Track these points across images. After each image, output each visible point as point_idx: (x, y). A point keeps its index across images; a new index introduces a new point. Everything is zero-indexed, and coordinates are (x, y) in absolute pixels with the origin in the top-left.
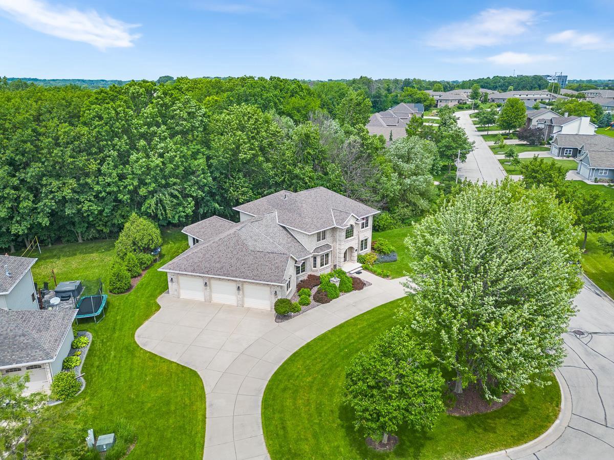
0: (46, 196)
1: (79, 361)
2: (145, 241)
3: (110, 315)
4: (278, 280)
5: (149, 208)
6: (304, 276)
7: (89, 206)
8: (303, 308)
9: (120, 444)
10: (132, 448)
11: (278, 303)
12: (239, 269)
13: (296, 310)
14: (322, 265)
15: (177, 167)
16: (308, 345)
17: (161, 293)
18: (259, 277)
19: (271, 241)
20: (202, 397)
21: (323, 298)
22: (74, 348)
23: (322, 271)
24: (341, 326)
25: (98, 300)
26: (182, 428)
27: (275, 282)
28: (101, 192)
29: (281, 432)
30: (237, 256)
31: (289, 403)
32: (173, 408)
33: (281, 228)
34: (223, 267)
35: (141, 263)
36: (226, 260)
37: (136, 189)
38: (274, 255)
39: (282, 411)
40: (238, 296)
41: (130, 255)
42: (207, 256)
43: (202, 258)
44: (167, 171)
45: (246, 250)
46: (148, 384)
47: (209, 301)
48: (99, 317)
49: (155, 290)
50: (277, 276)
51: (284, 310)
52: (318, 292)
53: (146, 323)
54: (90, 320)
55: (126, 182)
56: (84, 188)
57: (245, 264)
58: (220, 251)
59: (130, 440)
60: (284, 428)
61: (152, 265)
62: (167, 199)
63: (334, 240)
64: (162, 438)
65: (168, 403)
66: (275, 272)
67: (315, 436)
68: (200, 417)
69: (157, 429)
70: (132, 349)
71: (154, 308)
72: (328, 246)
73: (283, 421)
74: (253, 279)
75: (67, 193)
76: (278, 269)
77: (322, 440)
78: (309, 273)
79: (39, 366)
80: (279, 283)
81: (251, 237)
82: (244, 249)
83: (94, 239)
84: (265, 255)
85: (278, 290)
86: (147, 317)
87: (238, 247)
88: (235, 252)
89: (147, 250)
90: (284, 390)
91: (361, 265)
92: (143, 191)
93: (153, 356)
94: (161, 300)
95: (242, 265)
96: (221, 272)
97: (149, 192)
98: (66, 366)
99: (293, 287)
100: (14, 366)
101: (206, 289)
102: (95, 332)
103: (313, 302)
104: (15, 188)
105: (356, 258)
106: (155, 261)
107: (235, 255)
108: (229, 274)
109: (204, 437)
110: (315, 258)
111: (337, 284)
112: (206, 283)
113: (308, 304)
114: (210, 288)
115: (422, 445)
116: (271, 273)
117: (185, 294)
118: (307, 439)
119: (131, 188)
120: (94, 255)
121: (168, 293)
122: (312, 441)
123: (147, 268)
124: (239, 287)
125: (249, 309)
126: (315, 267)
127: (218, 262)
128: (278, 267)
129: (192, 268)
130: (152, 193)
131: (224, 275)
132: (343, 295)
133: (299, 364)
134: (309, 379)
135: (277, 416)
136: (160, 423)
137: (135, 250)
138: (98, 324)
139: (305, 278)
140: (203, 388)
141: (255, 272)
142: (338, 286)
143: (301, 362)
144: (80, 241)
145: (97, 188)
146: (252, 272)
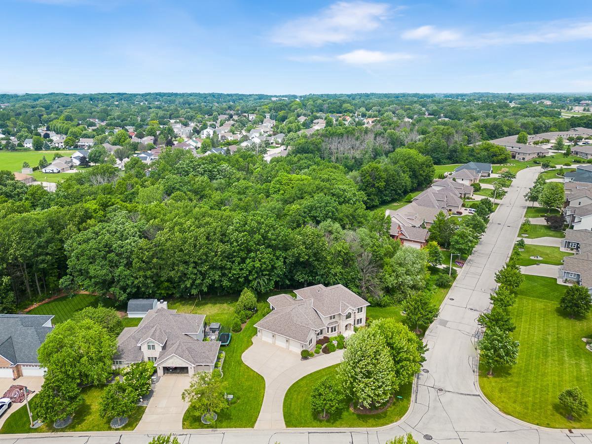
0: (208, 279)
1: (220, 364)
2: (249, 305)
3: (232, 343)
5: (254, 285)
6: (321, 337)
7: (226, 283)
8: (316, 355)
9: (235, 399)
10: (239, 401)
11: (303, 352)
12: (288, 332)
13: (312, 355)
14: (332, 332)
15: (268, 266)
16: (311, 374)
17: (254, 335)
18: (296, 338)
19: (306, 317)
20: (264, 388)
21: (326, 351)
22: (219, 358)
23: (331, 335)
24: (329, 367)
25: (228, 336)
26: (256, 398)
27: (302, 341)
28: (231, 277)
29: (289, 406)
31: (295, 397)
32: (253, 390)
33: (314, 310)
35: (247, 316)
36: (283, 326)
37: (247, 276)
38: (304, 327)
39: (291, 399)
40: (287, 345)
41: (242, 312)
42: (275, 322)
43: (273, 323)
44: (262, 268)
45: (293, 322)
46: (245, 379)
47: (274, 343)
48: (227, 345)
49: (252, 333)
50: (304, 339)
51: (306, 355)
52: (325, 347)
53: (246, 351)
54: (224, 346)
55: (243, 272)
56: (224, 275)
57: (291, 330)
59: (238, 398)
60: (290, 405)
61: (252, 316)
62: (261, 282)
63: (340, 320)
64: (248, 400)
65: (252, 388)
67: (301, 410)
68: (262, 395)
69: (247, 397)
70: (240, 363)
71: (250, 344)
72: (336, 322)
73: (291, 402)
74: (293, 338)
75: (217, 278)
76: (305, 335)
77: (302, 412)
78: (325, 336)
79: (208, 365)
80: (304, 342)
81: (296, 315)
83: (225, 295)
84: (300, 327)
85: (304, 345)
86: (247, 348)
89: (250, 309)
90: (295, 391)
92: (251, 278)
93: (248, 367)
94: (254, 339)
96: (280, 332)
97: (253, 278)
98: (216, 367)
99: (314, 342)
100: (201, 364)
101: (273, 339)
102: (226, 352)
103: (321, 353)
104: (196, 274)
105: (352, 329)
106: (253, 314)
107: (287, 324)
108: (283, 334)
109: (262, 402)
110: (328, 328)
111: (336, 345)
112: (273, 336)
113: (318, 353)
114: (275, 339)
115: (337, 420)
116: (302, 337)
117: (264, 339)
118: (297, 410)
119: (245, 275)
120: (225, 305)
121: (257, 336)
122: (299, 411)
123: (249, 318)
124: (287, 341)
125: (291, 351)
126: (328, 332)
129: (268, 328)
130: (255, 279)
131: (281, 334)
132: (336, 351)
133: (304, 382)
134: (306, 389)
135: (289, 400)
136: (248, 394)
137: (244, 309)
138: (227, 348)
139: (322, 338)
140: (265, 384)
141: (295, 335)
143: (305, 381)
144: (218, 295)
145: (230, 275)
146: (293, 334)
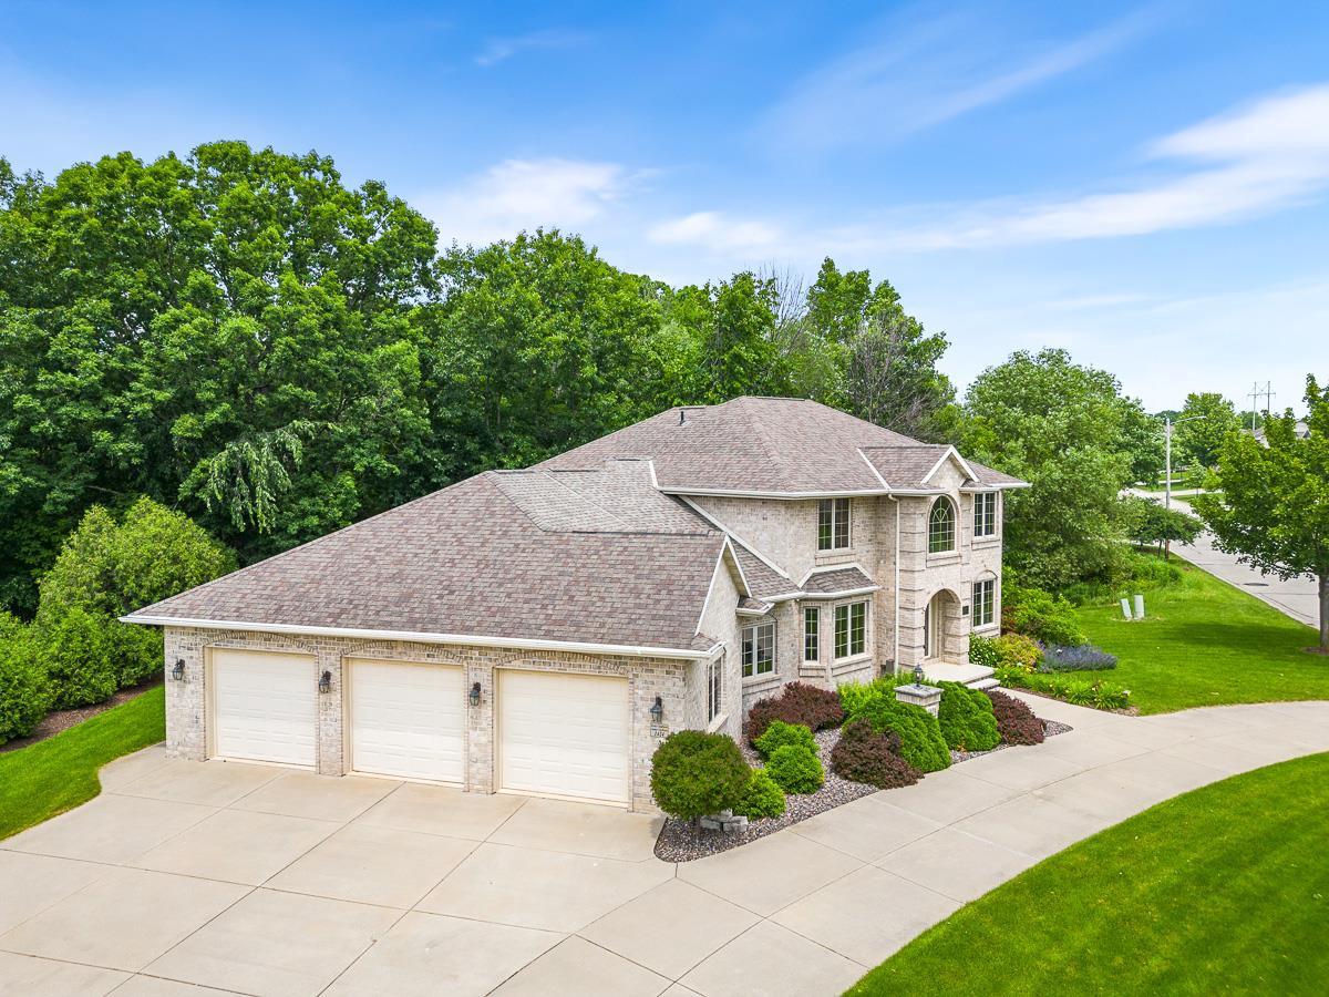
4: (672, 635)
5: (201, 485)
6: (771, 687)
8: (794, 802)
11: (673, 752)
12: (484, 599)
13: (759, 806)
14: (841, 652)
18: (578, 625)
21: (882, 760)
23: (842, 675)
27: (655, 641)
30: (479, 554)
33: (671, 503)
34: (410, 596)
36: (431, 568)
38: (651, 540)
40: (474, 735)
42: (349, 558)
43: (326, 568)
45: (525, 530)
47: (335, 767)
50: (663, 618)
52: (848, 747)
57: (511, 581)
58: (409, 539)
63: (882, 554)
66: (658, 601)
71: (62, 796)
72: (854, 575)
74: (549, 635)
76: (670, 592)
78: (792, 679)
80: (677, 646)
81: (550, 502)
82: (515, 528)
84: (607, 543)
85: (670, 687)
87: (490, 522)
88: (473, 541)
91: (990, 670)
92: (184, 425)
95: (501, 585)
96: (400, 614)
99: (731, 714)
101: (328, 706)
103: (832, 782)
105: (964, 645)
107: (471, 548)
108: (435, 621)
110: (812, 616)
111: (934, 712)
112: (327, 676)
113: (815, 788)
114: (346, 701)
116: (638, 606)
117: (236, 740)
124: (477, 687)
125: (520, 803)
126: (812, 654)
127: (393, 578)
128: (667, 585)
129: (273, 606)
131: (412, 624)
132: (962, 759)
139: (778, 693)
141: (560, 609)
142: (935, 715)
146: (544, 607)
